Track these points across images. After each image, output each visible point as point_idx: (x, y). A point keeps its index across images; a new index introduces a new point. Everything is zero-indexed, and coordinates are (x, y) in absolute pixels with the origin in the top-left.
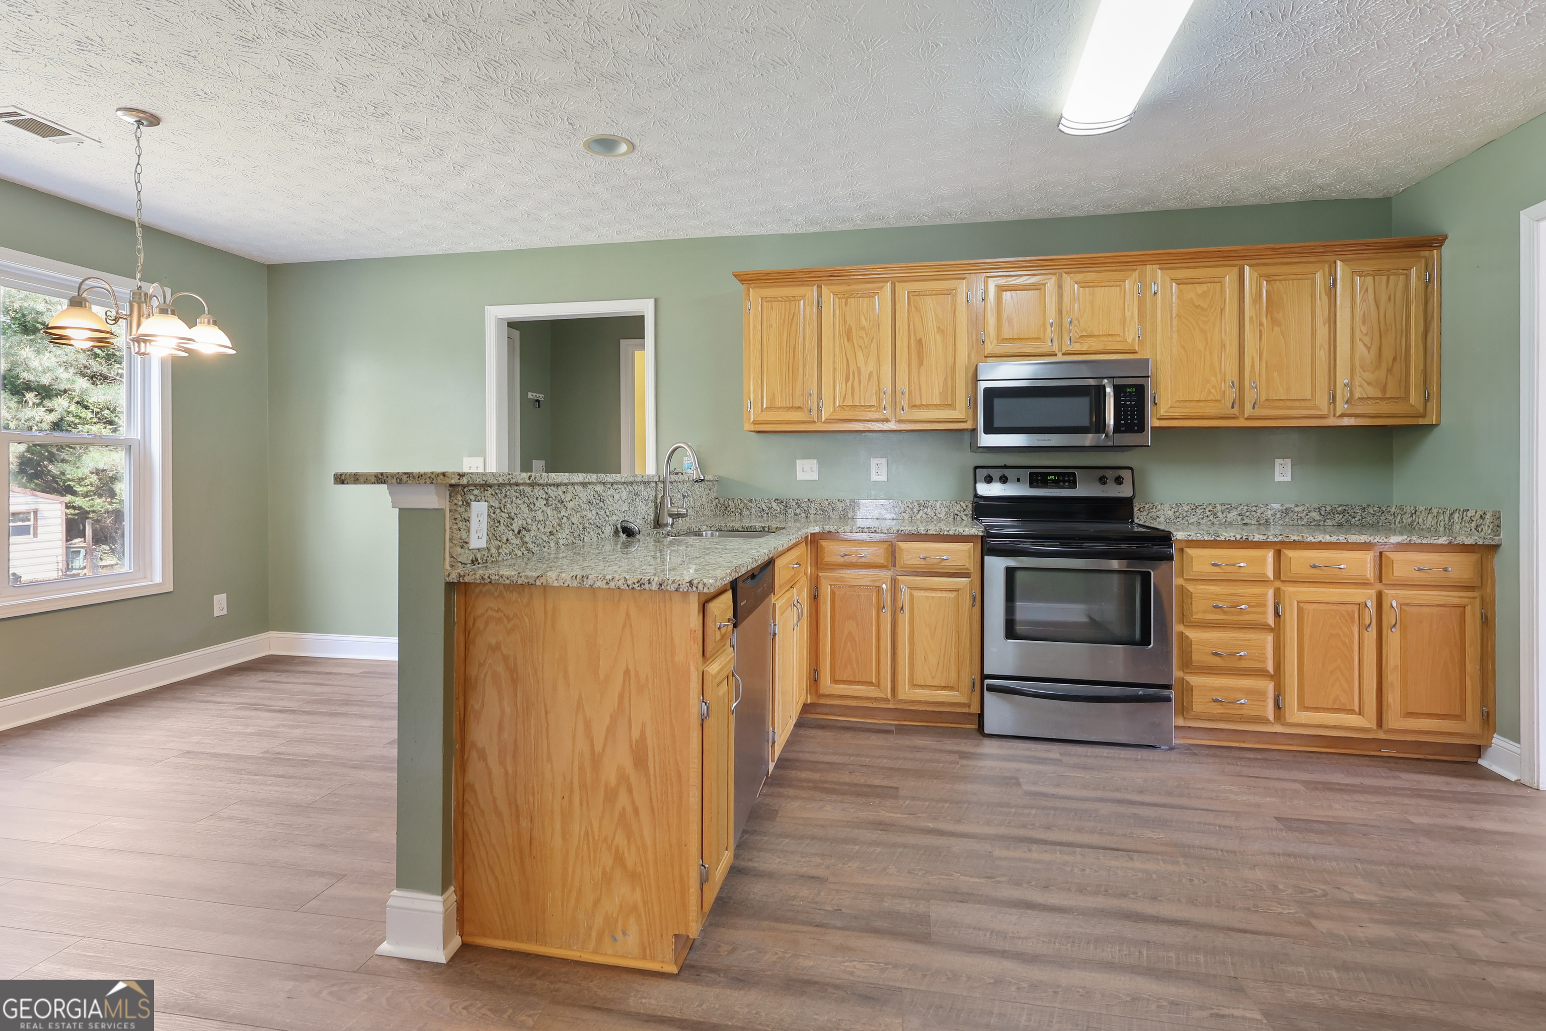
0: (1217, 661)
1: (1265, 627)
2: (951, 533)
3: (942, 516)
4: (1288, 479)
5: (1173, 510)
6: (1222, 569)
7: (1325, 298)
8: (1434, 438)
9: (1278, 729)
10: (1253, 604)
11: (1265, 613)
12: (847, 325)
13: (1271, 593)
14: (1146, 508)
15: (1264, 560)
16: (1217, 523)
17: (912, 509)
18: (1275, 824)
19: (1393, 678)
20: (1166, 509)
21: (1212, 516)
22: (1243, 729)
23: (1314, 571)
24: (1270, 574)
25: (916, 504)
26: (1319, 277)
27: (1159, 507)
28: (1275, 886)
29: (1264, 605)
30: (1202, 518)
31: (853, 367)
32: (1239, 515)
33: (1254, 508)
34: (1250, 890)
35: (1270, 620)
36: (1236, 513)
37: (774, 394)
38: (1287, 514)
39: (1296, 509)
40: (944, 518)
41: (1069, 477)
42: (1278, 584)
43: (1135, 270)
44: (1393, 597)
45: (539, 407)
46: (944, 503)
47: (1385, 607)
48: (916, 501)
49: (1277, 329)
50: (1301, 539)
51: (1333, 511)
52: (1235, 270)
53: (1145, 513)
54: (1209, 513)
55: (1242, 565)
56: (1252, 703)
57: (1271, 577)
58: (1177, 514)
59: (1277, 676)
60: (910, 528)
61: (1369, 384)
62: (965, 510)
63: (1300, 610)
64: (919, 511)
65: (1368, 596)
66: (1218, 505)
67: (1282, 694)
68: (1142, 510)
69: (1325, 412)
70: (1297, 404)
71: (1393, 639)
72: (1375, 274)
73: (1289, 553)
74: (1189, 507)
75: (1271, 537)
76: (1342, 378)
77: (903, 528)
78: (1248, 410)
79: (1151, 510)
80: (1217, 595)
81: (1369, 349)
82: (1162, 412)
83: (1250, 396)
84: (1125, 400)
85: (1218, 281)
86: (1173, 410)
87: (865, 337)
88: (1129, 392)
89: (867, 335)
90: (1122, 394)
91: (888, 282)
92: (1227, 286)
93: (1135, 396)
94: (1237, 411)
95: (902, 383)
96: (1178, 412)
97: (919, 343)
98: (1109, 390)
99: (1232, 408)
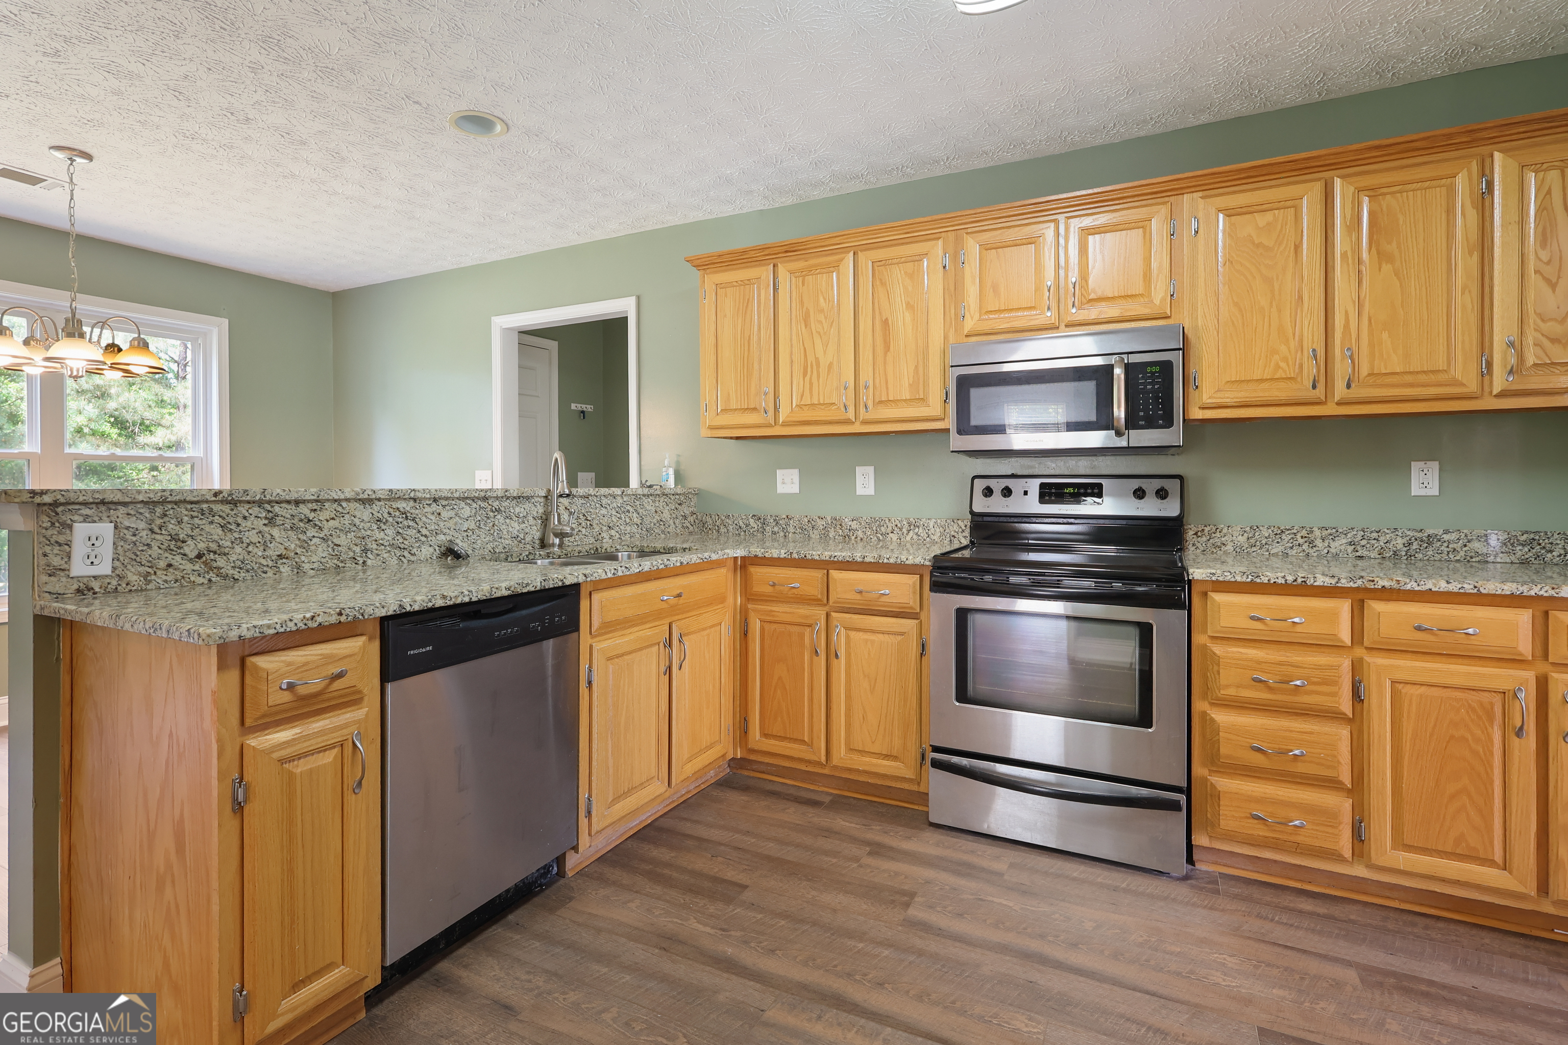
0: (1258, 760)
1: (1334, 716)
2: (892, 561)
3: (936, 538)
4: (1434, 492)
5: (1245, 534)
6: (1266, 624)
7: (1473, 215)
9: (1360, 871)
10: (1316, 680)
11: (1335, 694)
12: (805, 309)
13: (1346, 665)
14: (1206, 531)
15: (1334, 616)
16: (1315, 554)
17: (901, 529)
20: (1235, 534)
21: (1307, 544)
22: (1303, 864)
23: (1422, 635)
24: (1345, 636)
25: (905, 523)
26: (1461, 182)
27: (1225, 531)
29: (1334, 683)
30: (1292, 548)
31: (811, 358)
32: (1350, 544)
33: (1375, 535)
35: (1346, 705)
36: (1344, 541)
37: (729, 395)
38: (1430, 544)
39: (1446, 537)
40: (939, 541)
41: (1086, 490)
42: (1358, 652)
43: (1168, 203)
45: (584, 418)
46: (939, 521)
47: (1553, 699)
48: (906, 519)
49: (1387, 268)
50: (1396, 586)
52: (1317, 188)
53: (1204, 539)
54: (1301, 541)
55: (1297, 620)
56: (1315, 827)
57: (1348, 641)
58: (1253, 541)
59: (1358, 792)
60: (843, 554)
62: (963, 531)
63: (1395, 694)
64: (909, 531)
65: (1520, 681)
66: (1315, 529)
67: (1366, 819)
68: (1199, 534)
69: (1471, 389)
70: (1422, 378)
73: (1376, 606)
74: (1270, 531)
75: (1343, 581)
76: (1503, 335)
77: (836, 554)
78: (1340, 391)
79: (1214, 535)
80: (1259, 662)
81: (1553, 285)
82: (1206, 399)
83: (1341, 369)
84: (1145, 384)
85: (1294, 205)
86: (1219, 395)
87: (824, 321)
88: (1151, 372)
89: (826, 318)
90: (1140, 376)
91: (849, 252)
92: (1305, 210)
93: (1158, 377)
94: (1320, 392)
95: (866, 375)
96: (1228, 397)
97: (886, 323)
98: (1118, 372)
99: (1314, 387)
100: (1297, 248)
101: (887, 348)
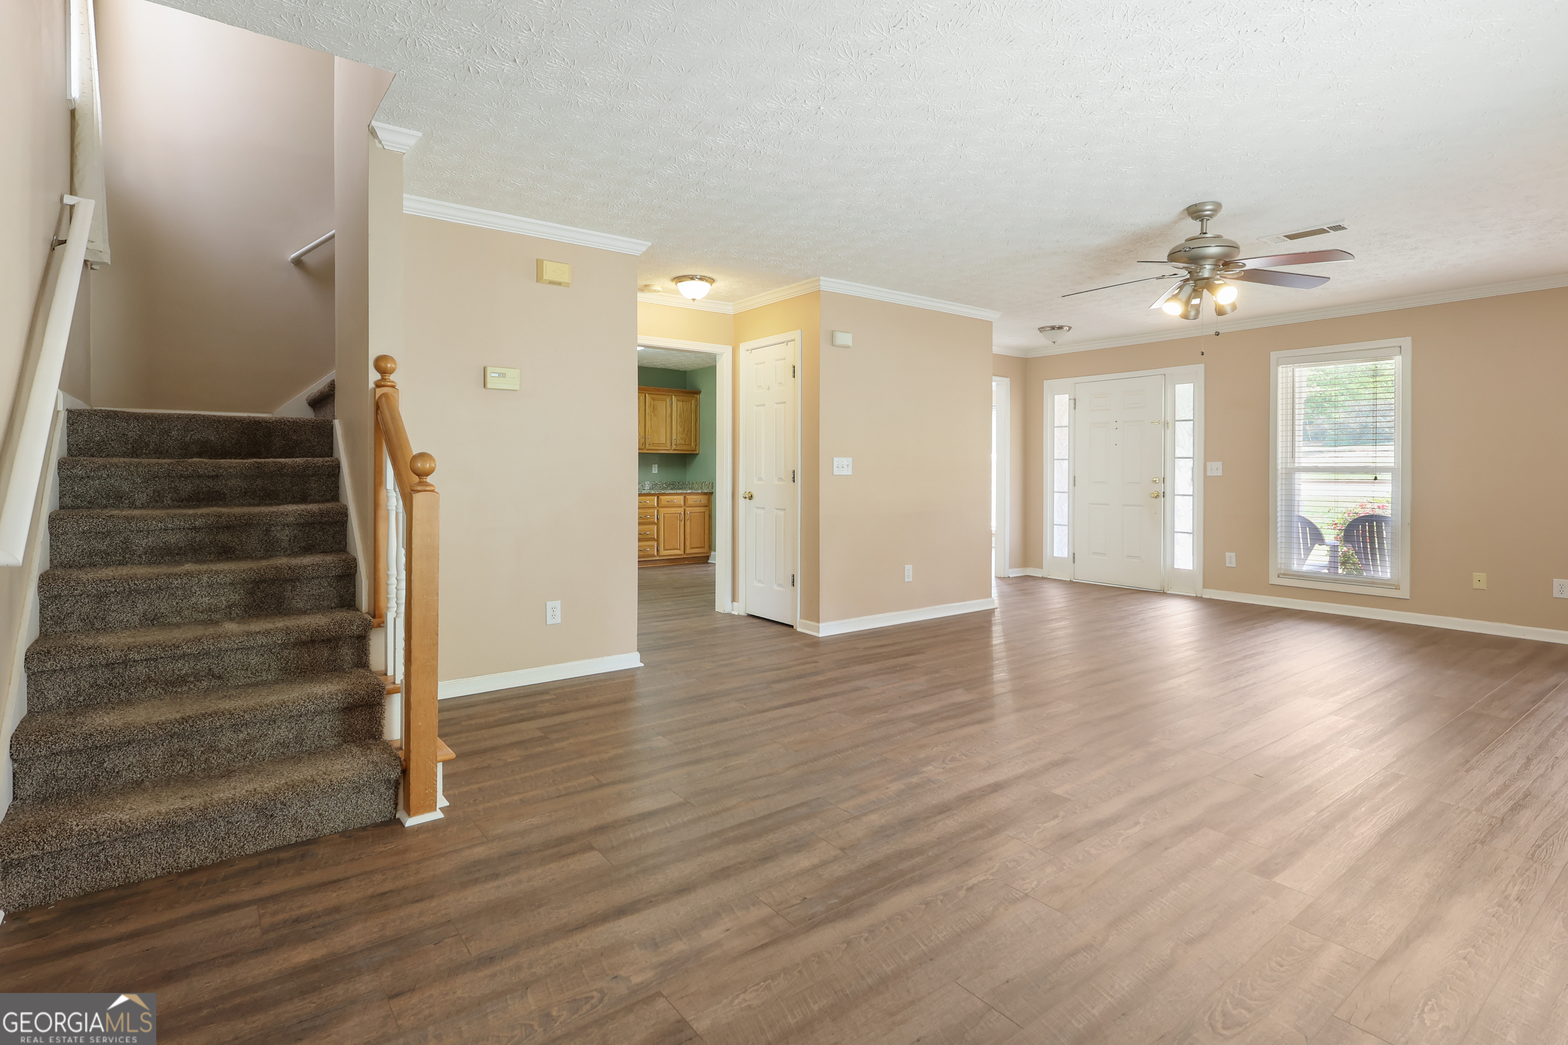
1: (654, 523)
4: (657, 472)
7: (669, 407)
8: (698, 457)
9: (658, 558)
10: (651, 515)
11: (654, 518)
13: (656, 511)
15: (654, 500)
19: (688, 537)
23: (668, 503)
24: (656, 505)
29: (654, 516)
32: (642, 486)
35: (656, 520)
38: (656, 485)
42: (658, 508)
44: (688, 510)
47: (686, 513)
49: (656, 418)
51: (670, 484)
52: (644, 395)
55: (648, 502)
56: (650, 550)
59: (658, 540)
61: (681, 439)
65: (681, 510)
67: (659, 546)
69: (669, 448)
70: (661, 445)
71: (688, 523)
72: (683, 401)
73: (661, 497)
76: (674, 437)
81: (681, 427)
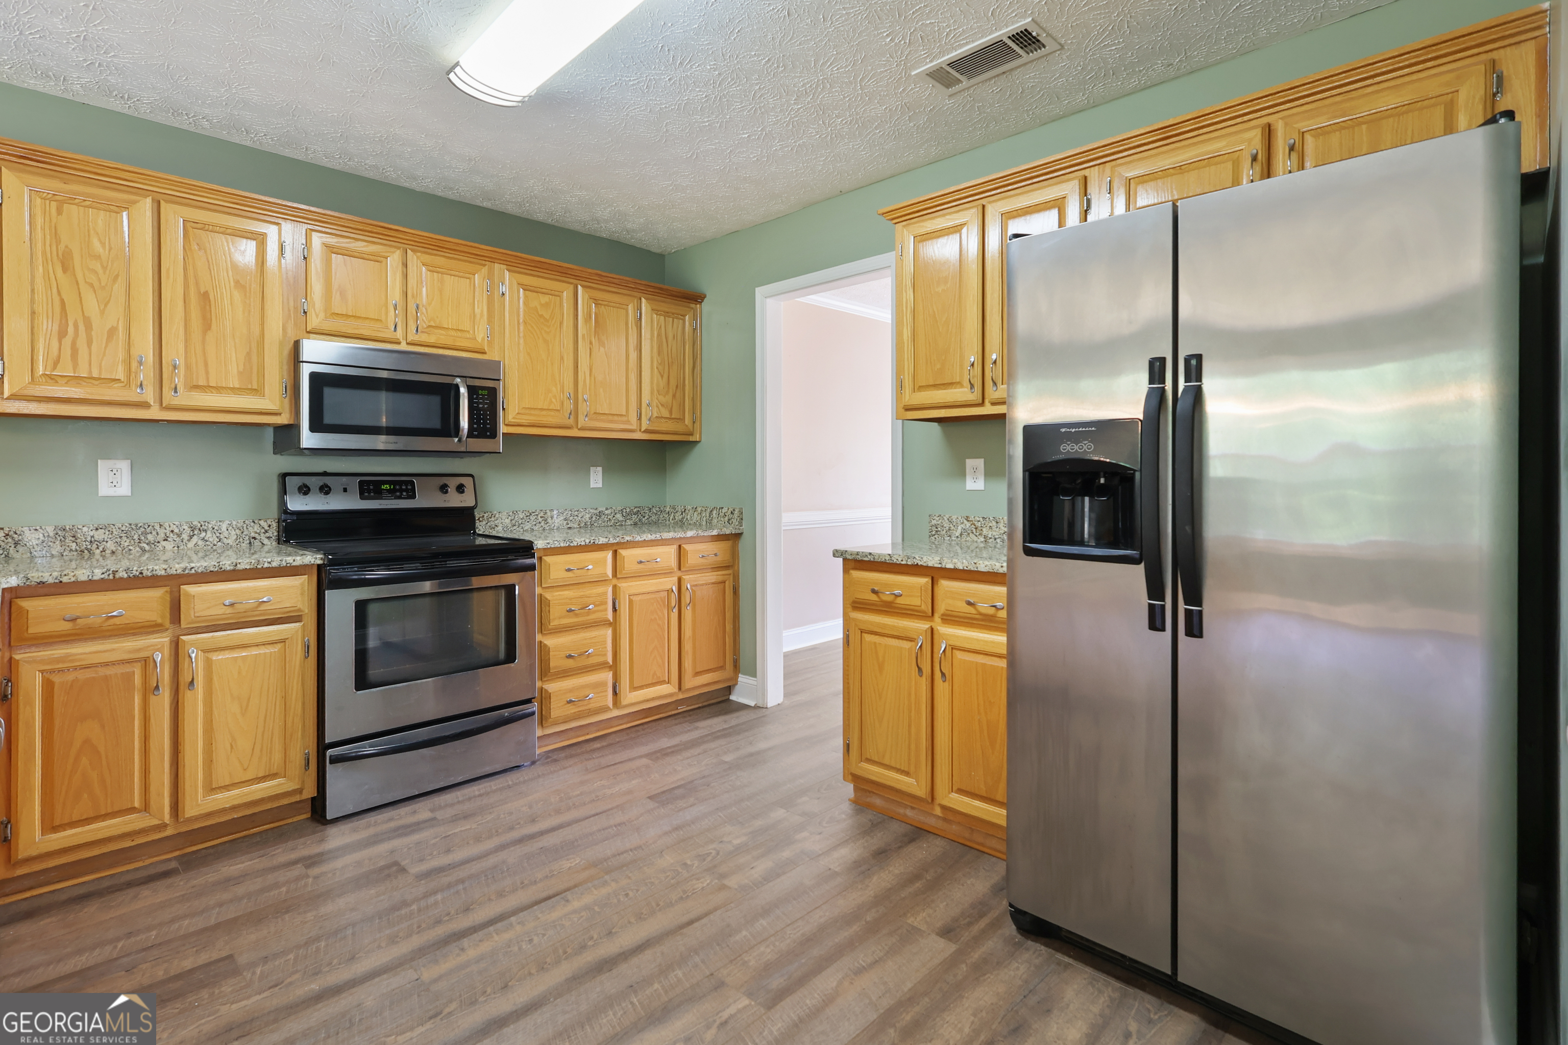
0: (570, 663)
1: (606, 623)
2: (274, 564)
3: (230, 541)
4: (600, 485)
5: (510, 518)
6: (574, 573)
7: (635, 328)
8: (697, 450)
9: (617, 712)
10: (597, 603)
11: (606, 610)
13: (610, 589)
14: (485, 517)
15: (605, 560)
16: (548, 528)
17: (179, 535)
18: (651, 805)
19: (688, 647)
20: (504, 517)
21: (543, 522)
22: (589, 722)
23: (641, 566)
24: (610, 573)
25: (186, 527)
27: (497, 516)
28: (685, 864)
29: (606, 603)
30: (535, 525)
31: (74, 313)
32: (565, 519)
33: (576, 513)
34: (673, 879)
35: (610, 616)
36: (562, 518)
38: (600, 516)
39: (607, 512)
40: (235, 544)
41: (406, 486)
42: (615, 581)
43: (484, 265)
44: (689, 580)
46: (234, 523)
47: (683, 589)
48: (187, 523)
49: (602, 349)
50: (632, 540)
51: (631, 513)
53: (484, 523)
54: (540, 520)
55: (590, 567)
56: (598, 695)
57: (611, 576)
58: (513, 522)
59: (614, 667)
60: (205, 564)
61: (662, 405)
62: (266, 531)
63: (631, 601)
64: (191, 537)
65: (670, 583)
66: (548, 511)
67: (618, 681)
68: (481, 519)
69: (634, 427)
70: (616, 418)
71: (688, 614)
72: (667, 314)
73: (623, 552)
74: (523, 514)
75: (611, 539)
76: (646, 399)
77: (193, 565)
78: (582, 421)
79: (490, 519)
80: (571, 599)
81: (662, 376)
82: (511, 418)
83: (583, 408)
84: (478, 403)
85: (557, 294)
86: (520, 416)
87: (100, 271)
88: (482, 395)
89: (104, 268)
90: (475, 396)
91: (146, 197)
92: (565, 301)
93: (487, 399)
94: (571, 422)
95: (174, 351)
96: (524, 419)
97: (205, 297)
98: (463, 390)
99: (569, 418)
100: (561, 323)
101: (207, 326)
